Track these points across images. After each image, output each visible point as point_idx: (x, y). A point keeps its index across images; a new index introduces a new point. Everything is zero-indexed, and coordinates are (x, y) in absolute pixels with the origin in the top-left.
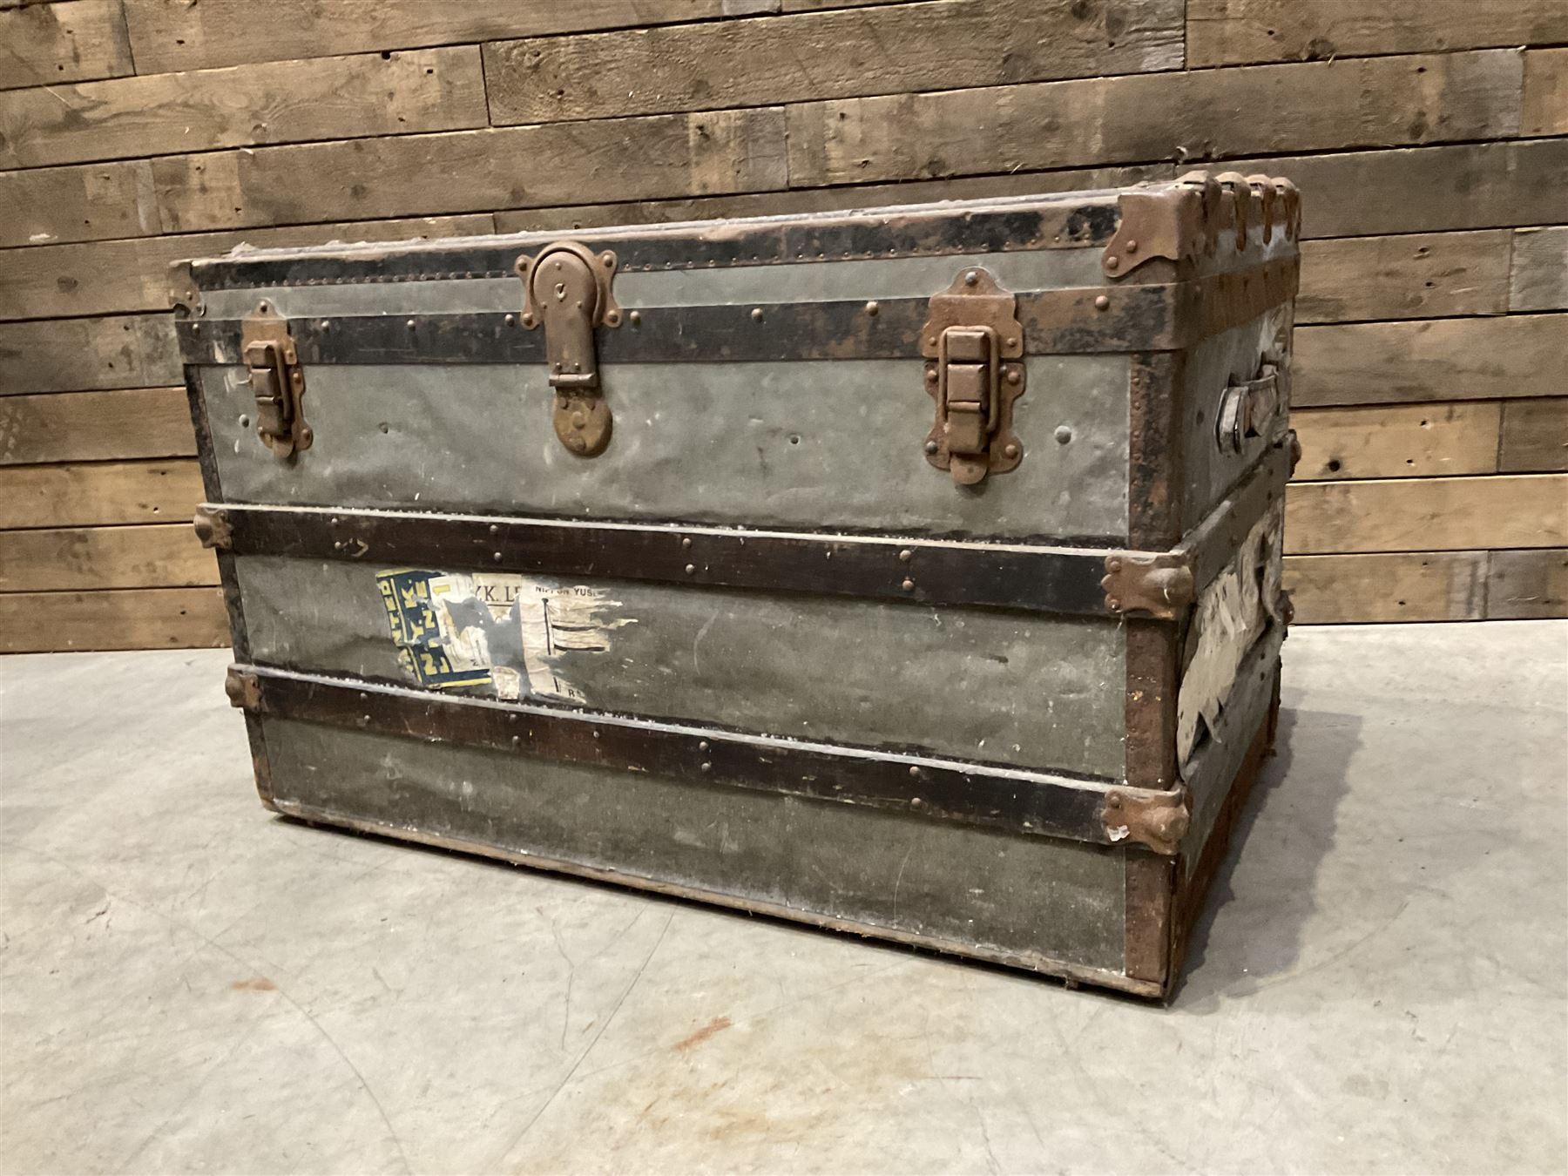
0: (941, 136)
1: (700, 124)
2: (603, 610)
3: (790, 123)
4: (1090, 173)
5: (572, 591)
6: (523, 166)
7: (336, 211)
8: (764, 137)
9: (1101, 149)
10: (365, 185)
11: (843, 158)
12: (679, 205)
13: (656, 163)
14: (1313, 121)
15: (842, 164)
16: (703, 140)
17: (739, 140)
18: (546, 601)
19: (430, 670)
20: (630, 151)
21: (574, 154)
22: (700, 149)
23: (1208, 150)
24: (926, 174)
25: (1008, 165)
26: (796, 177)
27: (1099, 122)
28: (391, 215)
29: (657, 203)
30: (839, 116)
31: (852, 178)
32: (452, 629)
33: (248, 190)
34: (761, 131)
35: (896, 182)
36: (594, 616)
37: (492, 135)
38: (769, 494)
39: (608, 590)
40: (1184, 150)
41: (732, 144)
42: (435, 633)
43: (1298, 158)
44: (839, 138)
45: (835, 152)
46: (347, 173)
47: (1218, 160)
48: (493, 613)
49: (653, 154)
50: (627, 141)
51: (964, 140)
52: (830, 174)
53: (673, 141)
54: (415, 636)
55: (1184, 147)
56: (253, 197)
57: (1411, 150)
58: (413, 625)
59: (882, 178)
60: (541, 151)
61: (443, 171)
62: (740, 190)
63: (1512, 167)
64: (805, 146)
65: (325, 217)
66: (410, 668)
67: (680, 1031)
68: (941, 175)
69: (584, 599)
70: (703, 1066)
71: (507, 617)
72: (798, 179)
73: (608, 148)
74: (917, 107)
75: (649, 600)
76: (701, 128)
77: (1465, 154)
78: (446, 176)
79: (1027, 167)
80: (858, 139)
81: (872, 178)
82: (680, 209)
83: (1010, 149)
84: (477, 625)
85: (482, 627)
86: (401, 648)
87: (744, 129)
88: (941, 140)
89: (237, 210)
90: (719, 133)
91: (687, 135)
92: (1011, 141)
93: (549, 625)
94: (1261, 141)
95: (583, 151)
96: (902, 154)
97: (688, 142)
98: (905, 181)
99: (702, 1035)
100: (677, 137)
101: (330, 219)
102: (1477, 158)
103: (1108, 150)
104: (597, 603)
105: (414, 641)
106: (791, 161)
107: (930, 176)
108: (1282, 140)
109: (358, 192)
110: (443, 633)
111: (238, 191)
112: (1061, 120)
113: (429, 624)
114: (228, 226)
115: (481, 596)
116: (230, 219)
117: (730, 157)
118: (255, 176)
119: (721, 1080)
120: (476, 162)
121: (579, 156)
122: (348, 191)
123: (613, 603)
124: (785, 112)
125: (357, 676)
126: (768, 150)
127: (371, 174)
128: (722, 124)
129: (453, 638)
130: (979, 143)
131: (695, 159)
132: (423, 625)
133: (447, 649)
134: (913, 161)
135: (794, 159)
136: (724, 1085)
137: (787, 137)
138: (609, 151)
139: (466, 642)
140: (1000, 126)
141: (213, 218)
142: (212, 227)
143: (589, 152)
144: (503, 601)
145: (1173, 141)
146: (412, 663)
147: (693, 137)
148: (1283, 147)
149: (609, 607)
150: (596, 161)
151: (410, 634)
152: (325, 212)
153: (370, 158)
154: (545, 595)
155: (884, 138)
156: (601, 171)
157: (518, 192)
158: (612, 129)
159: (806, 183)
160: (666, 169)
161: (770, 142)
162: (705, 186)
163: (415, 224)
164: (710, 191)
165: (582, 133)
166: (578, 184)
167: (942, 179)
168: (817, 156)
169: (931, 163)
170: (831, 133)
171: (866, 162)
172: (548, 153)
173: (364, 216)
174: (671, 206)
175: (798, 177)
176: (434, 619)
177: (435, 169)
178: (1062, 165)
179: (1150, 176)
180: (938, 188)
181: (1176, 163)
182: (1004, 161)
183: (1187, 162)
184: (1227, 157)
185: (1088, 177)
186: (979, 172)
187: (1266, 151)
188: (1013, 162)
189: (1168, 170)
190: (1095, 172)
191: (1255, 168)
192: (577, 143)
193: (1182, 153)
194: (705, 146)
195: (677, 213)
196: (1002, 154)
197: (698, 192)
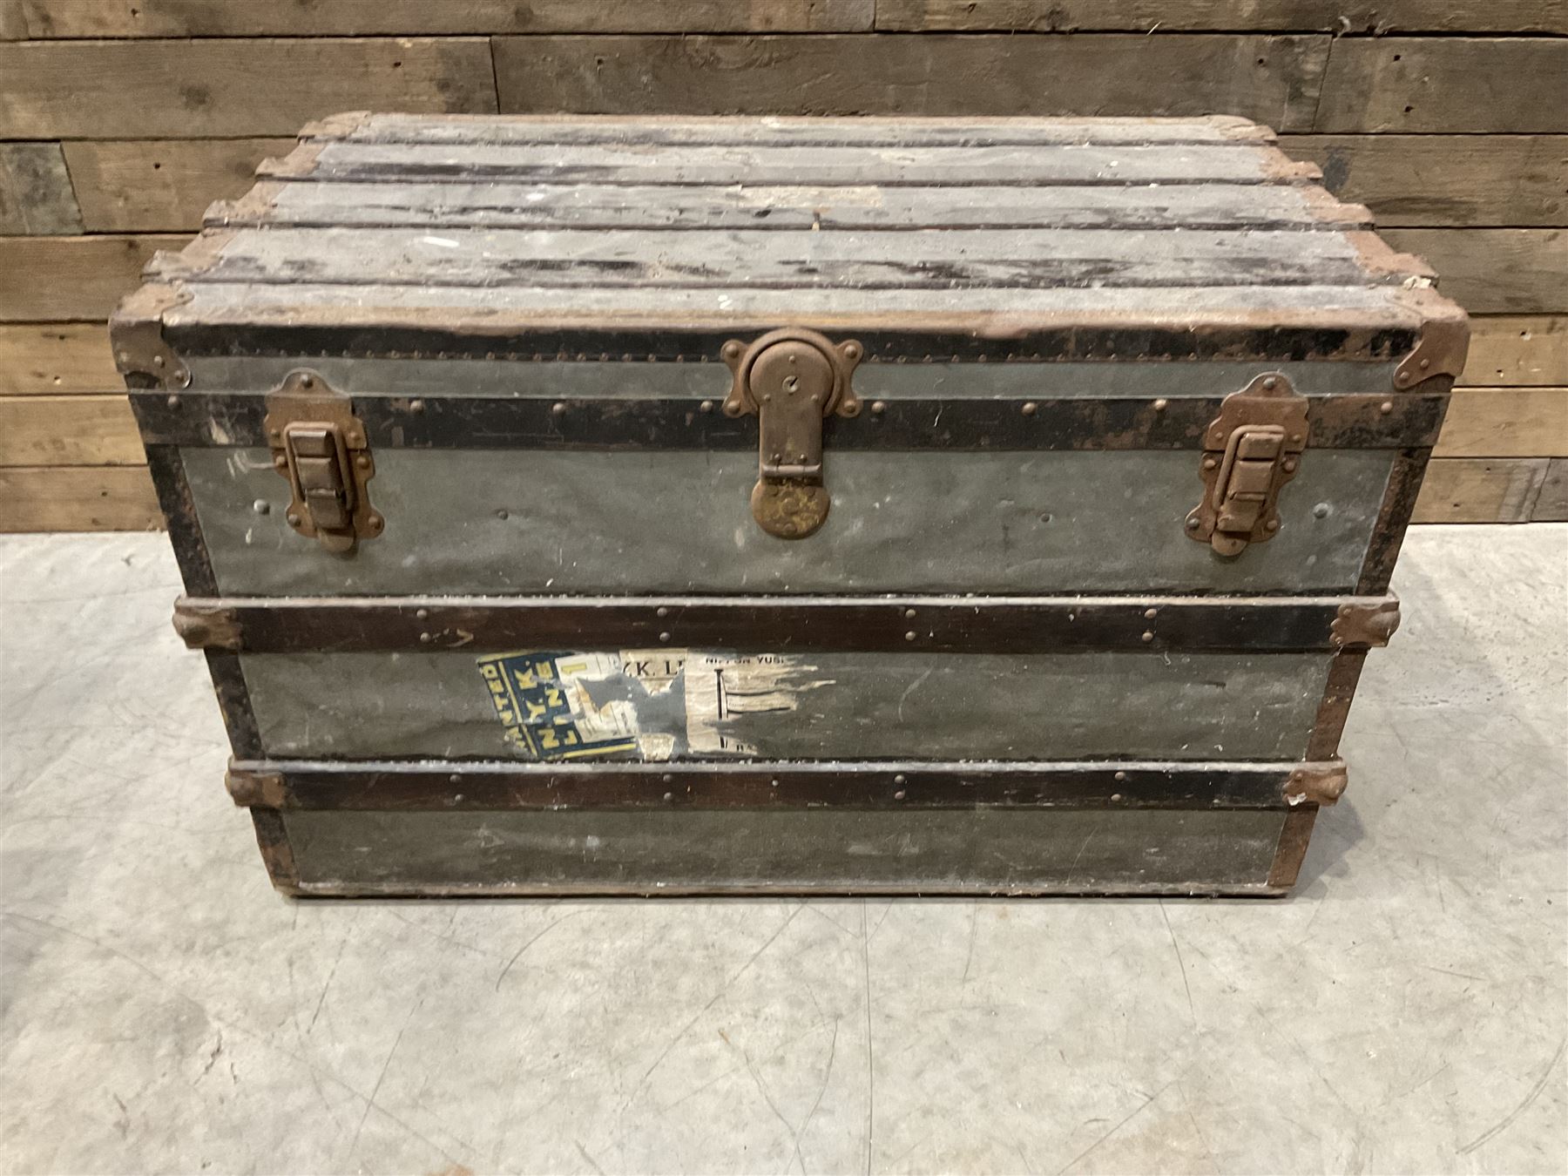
2: (794, 675)
4: (1236, 40)
5: (754, 660)
9: (1254, 11)
18: (719, 672)
19: (549, 742)
23: (1374, 23)
24: (1044, 26)
25: (1144, 23)
26: (885, 18)
31: (954, 24)
32: (588, 706)
35: (1006, 32)
36: (783, 681)
38: (1008, 566)
39: (800, 656)
40: (1346, 22)
42: (565, 709)
43: (1468, 39)
47: (1382, 35)
48: (649, 688)
54: (533, 716)
55: (1348, 17)
58: (529, 705)
59: (990, 27)
62: (812, 29)
66: (522, 744)
68: (1063, 28)
69: (770, 668)
71: (666, 689)
72: (887, 21)
75: (852, 664)
79: (1165, 27)
81: (978, 25)
84: (623, 698)
85: (630, 700)
86: (509, 728)
93: (723, 693)
94: (1435, 16)
98: (1017, 32)
103: (1261, 13)
104: (787, 669)
105: (531, 720)
107: (1048, 29)
108: (1458, 18)
110: (575, 708)
113: (554, 701)
115: (632, 672)
123: (806, 668)
125: (439, 758)
129: (590, 713)
132: (546, 702)
133: (580, 724)
134: (1031, 10)
139: (608, 716)
144: (663, 673)
145: (1335, 9)
146: (524, 738)
148: (1456, 26)
149: (804, 672)
151: (526, 713)
154: (718, 666)
159: (895, 26)
162: (768, 21)
167: (1063, 33)
169: (1052, 13)
171: (972, 5)
174: (722, 43)
175: (887, 18)
176: (562, 696)
178: (1205, 28)
179: (1301, 50)
180: (1056, 44)
181: (1335, 36)
182: (1139, 17)
183: (1346, 35)
184: (1392, 33)
185: (1233, 44)
186: (1107, 27)
187: (1437, 28)
188: (1149, 20)
189: (1324, 42)
190: (1242, 39)
191: (1421, 48)
193: (1344, 25)
195: (730, 52)
196: (1138, 9)
197: (759, 29)
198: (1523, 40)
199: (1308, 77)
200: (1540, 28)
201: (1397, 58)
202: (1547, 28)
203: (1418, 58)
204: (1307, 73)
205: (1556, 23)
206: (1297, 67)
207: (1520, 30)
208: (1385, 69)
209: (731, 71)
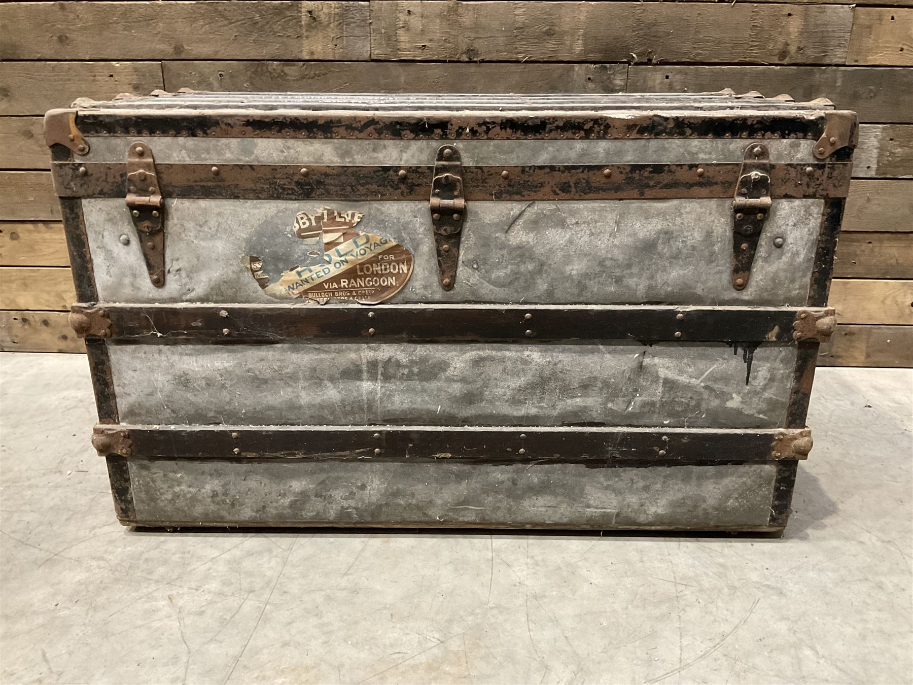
0: (477, 32)
1: (310, 9)
3: (373, 15)
4: (573, 66)
6: (182, 29)
7: (47, 52)
8: (355, 22)
9: (582, 50)
10: (68, 35)
11: (409, 42)
12: (294, 65)
13: (278, 34)
14: (718, 42)
15: (408, 46)
16: (312, 21)
17: (336, 23)
20: (260, 24)
21: (219, 24)
22: (309, 27)
23: (651, 57)
24: (465, 58)
25: (520, 56)
26: (377, 52)
27: (581, 32)
28: (87, 58)
29: (279, 62)
30: (406, 11)
31: (415, 56)
34: (353, 18)
35: (444, 62)
37: (160, 6)
40: (634, 55)
41: (332, 25)
43: (707, 67)
44: (406, 27)
45: (403, 37)
46: (54, 25)
47: (656, 64)
49: (277, 28)
50: (257, 17)
51: (492, 37)
52: (400, 52)
53: (290, 20)
55: (635, 53)
57: (778, 67)
59: (435, 58)
60: (195, 20)
61: (124, 30)
62: (337, 58)
63: (839, 84)
64: (383, 31)
65: (38, 56)
68: (475, 60)
72: (378, 54)
73: (243, 22)
74: (460, 10)
76: (310, 12)
77: (811, 73)
78: (126, 33)
79: (532, 59)
80: (419, 30)
81: (428, 57)
82: (294, 68)
83: (522, 46)
87: (341, 15)
88: (476, 36)
90: (323, 18)
91: (301, 18)
92: (522, 40)
94: (685, 53)
95: (226, 22)
96: (449, 42)
97: (301, 21)
98: (450, 62)
100: (294, 19)
101: (42, 58)
102: (818, 74)
103: (586, 51)
106: (372, 41)
107: (467, 60)
108: (699, 54)
109: (62, 39)
112: (557, 29)
117: (330, 34)
120: (148, 25)
121: (224, 26)
122: (55, 38)
124: (369, 6)
126: (357, 32)
127: (71, 27)
128: (325, 10)
130: (501, 40)
131: (305, 34)
134: (456, 49)
135: (375, 40)
137: (371, 23)
138: (245, 24)
140: (516, 29)
143: (231, 23)
145: (628, 48)
147: (305, 19)
148: (698, 59)
150: (236, 30)
152: (38, 53)
153: (72, 16)
155: (437, 29)
156: (239, 38)
157: (179, 48)
158: (248, 8)
159: (383, 57)
160: (285, 40)
161: (359, 26)
162: (312, 53)
163: (104, 66)
164: (315, 57)
165: (225, 10)
166: (222, 45)
167: (476, 62)
168: (390, 38)
169: (469, 50)
170: (401, 24)
171: (424, 46)
172: (201, 22)
173: (67, 58)
174: (287, 65)
175: (378, 53)
177: (120, 27)
178: (553, 60)
179: (611, 72)
180: (472, 68)
181: (630, 65)
182: (517, 53)
183: (636, 64)
184: (662, 63)
185: (573, 69)
186: (502, 59)
187: (687, 60)
188: (523, 55)
189: (624, 68)
190: (577, 67)
191: (680, 72)
192: (222, 16)
193: (633, 57)
194: (313, 25)
195: (292, 71)
196: (516, 48)
197: (307, 58)
198: (739, 67)
199: (617, 88)
200: (747, 59)
201: (667, 77)
202: (752, 60)
203: (678, 77)
204: (616, 85)
205: (756, 57)
206: (611, 82)
207: (736, 61)
208: (662, 83)
209: (294, 80)
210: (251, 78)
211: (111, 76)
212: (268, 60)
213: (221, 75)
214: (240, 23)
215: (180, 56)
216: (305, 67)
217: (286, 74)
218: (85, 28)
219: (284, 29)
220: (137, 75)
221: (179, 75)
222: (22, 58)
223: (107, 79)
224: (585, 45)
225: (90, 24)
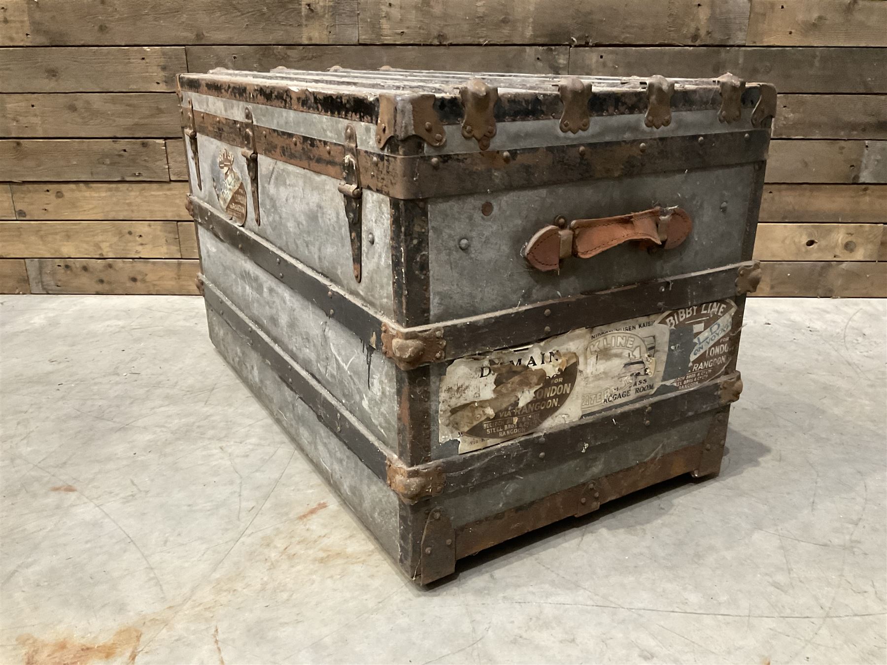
0: (445, 21)
1: (308, 3)
3: (360, 7)
4: (525, 48)
6: (203, 19)
7: (90, 40)
8: (345, 13)
9: (531, 35)
10: (107, 25)
11: (390, 29)
12: (295, 49)
13: (282, 23)
14: (642, 28)
15: (389, 32)
16: (310, 12)
17: (330, 14)
20: (266, 16)
21: (234, 15)
22: (308, 17)
23: (588, 40)
24: (436, 42)
25: (481, 40)
26: (364, 37)
27: (531, 20)
28: (123, 44)
29: (283, 47)
30: (388, 4)
31: (395, 41)
33: (33, 23)
34: (343, 10)
35: (419, 45)
40: (574, 39)
41: (326, 16)
43: (634, 48)
44: (388, 17)
45: (385, 25)
46: (96, 17)
47: (592, 46)
49: (281, 18)
50: (265, 9)
51: (458, 24)
52: (382, 38)
53: (293, 11)
55: (575, 38)
56: (37, 28)
57: (692, 48)
59: (412, 42)
60: (213, 12)
61: (155, 19)
62: (331, 43)
63: (741, 61)
64: (369, 20)
65: (82, 43)
67: (301, 510)
68: (445, 43)
70: (313, 527)
73: (253, 13)
76: (309, 5)
77: (719, 52)
78: (156, 23)
79: (491, 43)
80: (398, 20)
81: (407, 42)
82: (295, 51)
83: (483, 32)
87: (334, 8)
88: (445, 23)
89: (27, 35)
90: (319, 10)
91: (301, 9)
92: (483, 27)
94: (616, 37)
95: (239, 14)
96: (423, 29)
97: (301, 13)
98: (424, 45)
99: (313, 512)
100: (295, 9)
101: (85, 44)
102: (723, 54)
103: (535, 36)
106: (360, 28)
107: (438, 43)
108: (626, 38)
109: (102, 29)
111: (27, 24)
112: (511, 17)
114: (21, 44)
116: (22, 40)
117: (325, 23)
118: (37, 15)
119: (323, 534)
120: (175, 16)
121: (237, 16)
122: (96, 28)
126: (347, 21)
127: (110, 18)
128: (321, 4)
130: (466, 27)
131: (304, 23)
134: (428, 35)
135: (362, 27)
136: (324, 536)
137: (359, 14)
140: (478, 17)
141: (11, 39)
142: (11, 44)
143: (243, 14)
145: (568, 34)
147: (304, 10)
148: (626, 42)
150: (246, 20)
152: (82, 40)
153: (111, 9)
155: (413, 18)
156: (249, 26)
157: (200, 35)
158: (257, 2)
159: (368, 42)
160: (288, 28)
161: (348, 16)
162: (310, 39)
163: (137, 50)
164: (313, 42)
165: (238, 3)
166: (235, 32)
167: (445, 45)
168: (375, 26)
169: (439, 35)
170: (384, 14)
171: (403, 32)
172: (218, 14)
173: (106, 43)
174: (291, 49)
175: (364, 38)
177: (150, 18)
178: (510, 43)
179: (556, 53)
180: (442, 50)
181: (571, 47)
182: (479, 38)
183: (576, 46)
184: (597, 45)
185: (524, 51)
186: (465, 43)
187: (618, 43)
188: (484, 39)
189: (566, 49)
190: (528, 48)
191: (612, 52)
192: (236, 8)
193: (574, 41)
194: (310, 15)
195: (294, 53)
196: (478, 34)
197: (306, 42)
198: (659, 48)
199: (561, 66)
200: (666, 42)
201: (601, 57)
202: (670, 42)
203: (610, 56)
204: (560, 64)
205: (674, 40)
206: (555, 61)
207: (657, 43)
208: (597, 61)
209: (295, 62)
210: (260, 59)
211: (143, 59)
212: (274, 45)
213: (235, 57)
214: (250, 14)
215: (200, 42)
216: (304, 50)
217: (289, 56)
218: (122, 19)
219: (287, 19)
220: (165, 58)
221: (199, 58)
222: (69, 44)
223: (140, 61)
224: (534, 30)
225: (125, 16)
